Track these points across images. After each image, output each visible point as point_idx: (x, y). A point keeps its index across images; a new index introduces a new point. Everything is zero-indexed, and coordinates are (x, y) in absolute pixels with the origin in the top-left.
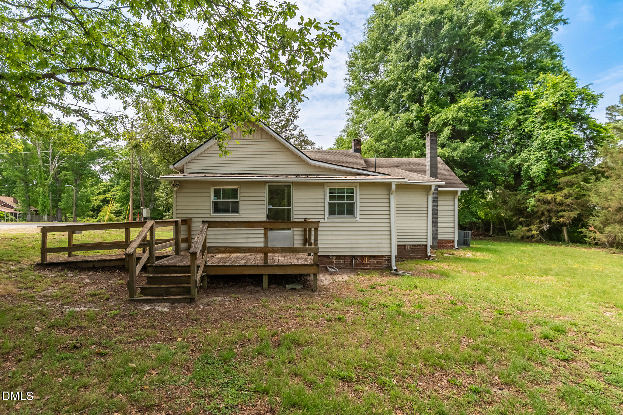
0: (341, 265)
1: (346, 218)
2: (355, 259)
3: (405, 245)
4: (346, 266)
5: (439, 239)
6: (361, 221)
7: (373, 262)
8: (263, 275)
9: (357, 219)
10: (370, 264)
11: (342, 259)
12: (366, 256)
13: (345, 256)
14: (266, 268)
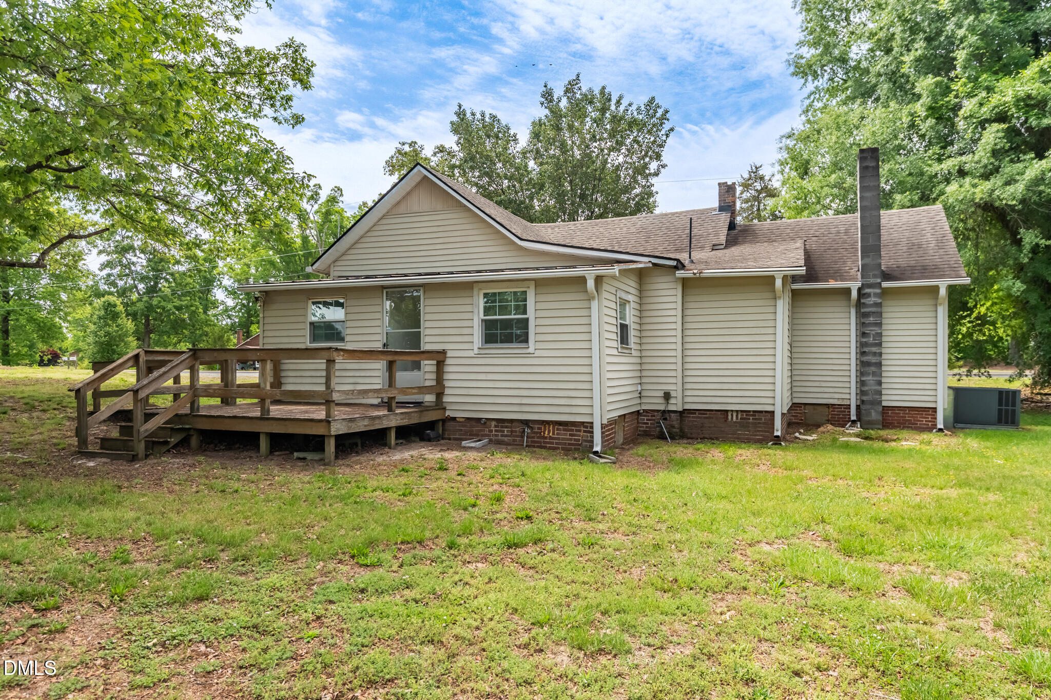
0: (506, 439)
1: (514, 348)
2: (529, 427)
3: (727, 411)
4: (514, 441)
5: (884, 404)
6: (538, 353)
7: (565, 435)
8: (259, 433)
9: (531, 350)
10: (558, 439)
11: (506, 427)
12: (548, 423)
13: (512, 421)
14: (266, 423)
